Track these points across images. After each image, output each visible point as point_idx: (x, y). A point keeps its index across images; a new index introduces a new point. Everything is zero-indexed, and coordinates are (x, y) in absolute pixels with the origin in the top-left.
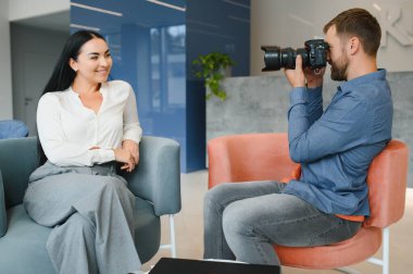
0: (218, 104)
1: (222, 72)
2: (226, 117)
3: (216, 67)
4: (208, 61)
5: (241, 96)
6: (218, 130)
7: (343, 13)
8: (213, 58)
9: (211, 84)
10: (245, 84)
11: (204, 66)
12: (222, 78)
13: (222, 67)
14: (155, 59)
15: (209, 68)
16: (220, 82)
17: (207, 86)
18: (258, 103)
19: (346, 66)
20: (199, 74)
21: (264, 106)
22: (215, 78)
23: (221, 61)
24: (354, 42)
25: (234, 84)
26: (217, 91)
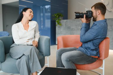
0: (59, 27)
1: (60, 18)
2: (61, 30)
3: (59, 17)
4: (56, 15)
5: (66, 25)
8: (58, 14)
9: (57, 22)
10: (67, 22)
11: (55, 17)
12: (60, 20)
14: (42, 14)
15: (57, 17)
16: (60, 21)
17: (56, 22)
18: (70, 27)
20: (54, 19)
21: (72, 27)
22: (58, 20)
23: (60, 15)
25: (64, 22)
26: (59, 23)
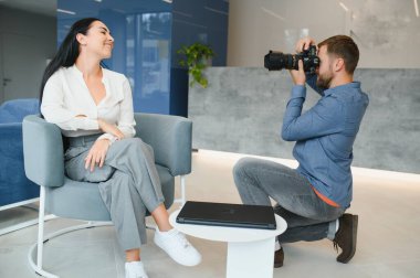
0: (199, 91)
1: (204, 61)
2: (207, 102)
3: (199, 57)
4: (192, 51)
5: (222, 84)
6: (198, 114)
7: (334, 37)
8: (197, 49)
9: (194, 73)
10: (225, 73)
11: (188, 56)
12: (204, 67)
13: (204, 57)
15: (193, 58)
16: (202, 71)
17: (190, 75)
18: (236, 91)
19: (331, 79)
20: (182, 63)
21: (242, 94)
22: (199, 67)
23: (203, 52)
24: (339, 62)
25: (214, 73)
26: (199, 78)
